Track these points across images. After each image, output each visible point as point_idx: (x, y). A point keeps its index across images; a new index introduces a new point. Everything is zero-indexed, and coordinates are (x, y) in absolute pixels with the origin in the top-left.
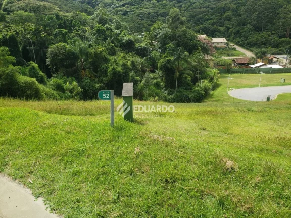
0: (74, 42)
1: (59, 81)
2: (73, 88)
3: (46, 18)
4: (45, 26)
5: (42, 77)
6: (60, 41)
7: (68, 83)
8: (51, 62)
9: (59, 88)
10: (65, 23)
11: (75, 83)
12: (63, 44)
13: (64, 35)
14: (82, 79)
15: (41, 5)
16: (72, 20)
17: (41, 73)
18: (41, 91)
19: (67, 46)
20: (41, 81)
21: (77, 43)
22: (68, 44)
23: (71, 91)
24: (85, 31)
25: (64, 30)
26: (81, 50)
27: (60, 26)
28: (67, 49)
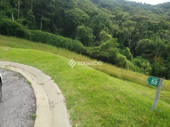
0: (155, 39)
1: (139, 60)
2: (146, 67)
3: (142, 25)
4: (140, 29)
5: (130, 57)
6: (146, 38)
7: (144, 63)
8: (138, 49)
9: (138, 64)
10: (152, 27)
11: (148, 64)
12: (147, 39)
13: (150, 34)
14: (154, 62)
15: (142, 17)
16: (158, 26)
17: (130, 54)
18: (127, 64)
19: (150, 41)
20: (129, 58)
21: (157, 40)
22: (151, 39)
23: (145, 68)
24: (165, 33)
25: (151, 31)
26: (158, 44)
27: (149, 29)
28: (150, 43)
